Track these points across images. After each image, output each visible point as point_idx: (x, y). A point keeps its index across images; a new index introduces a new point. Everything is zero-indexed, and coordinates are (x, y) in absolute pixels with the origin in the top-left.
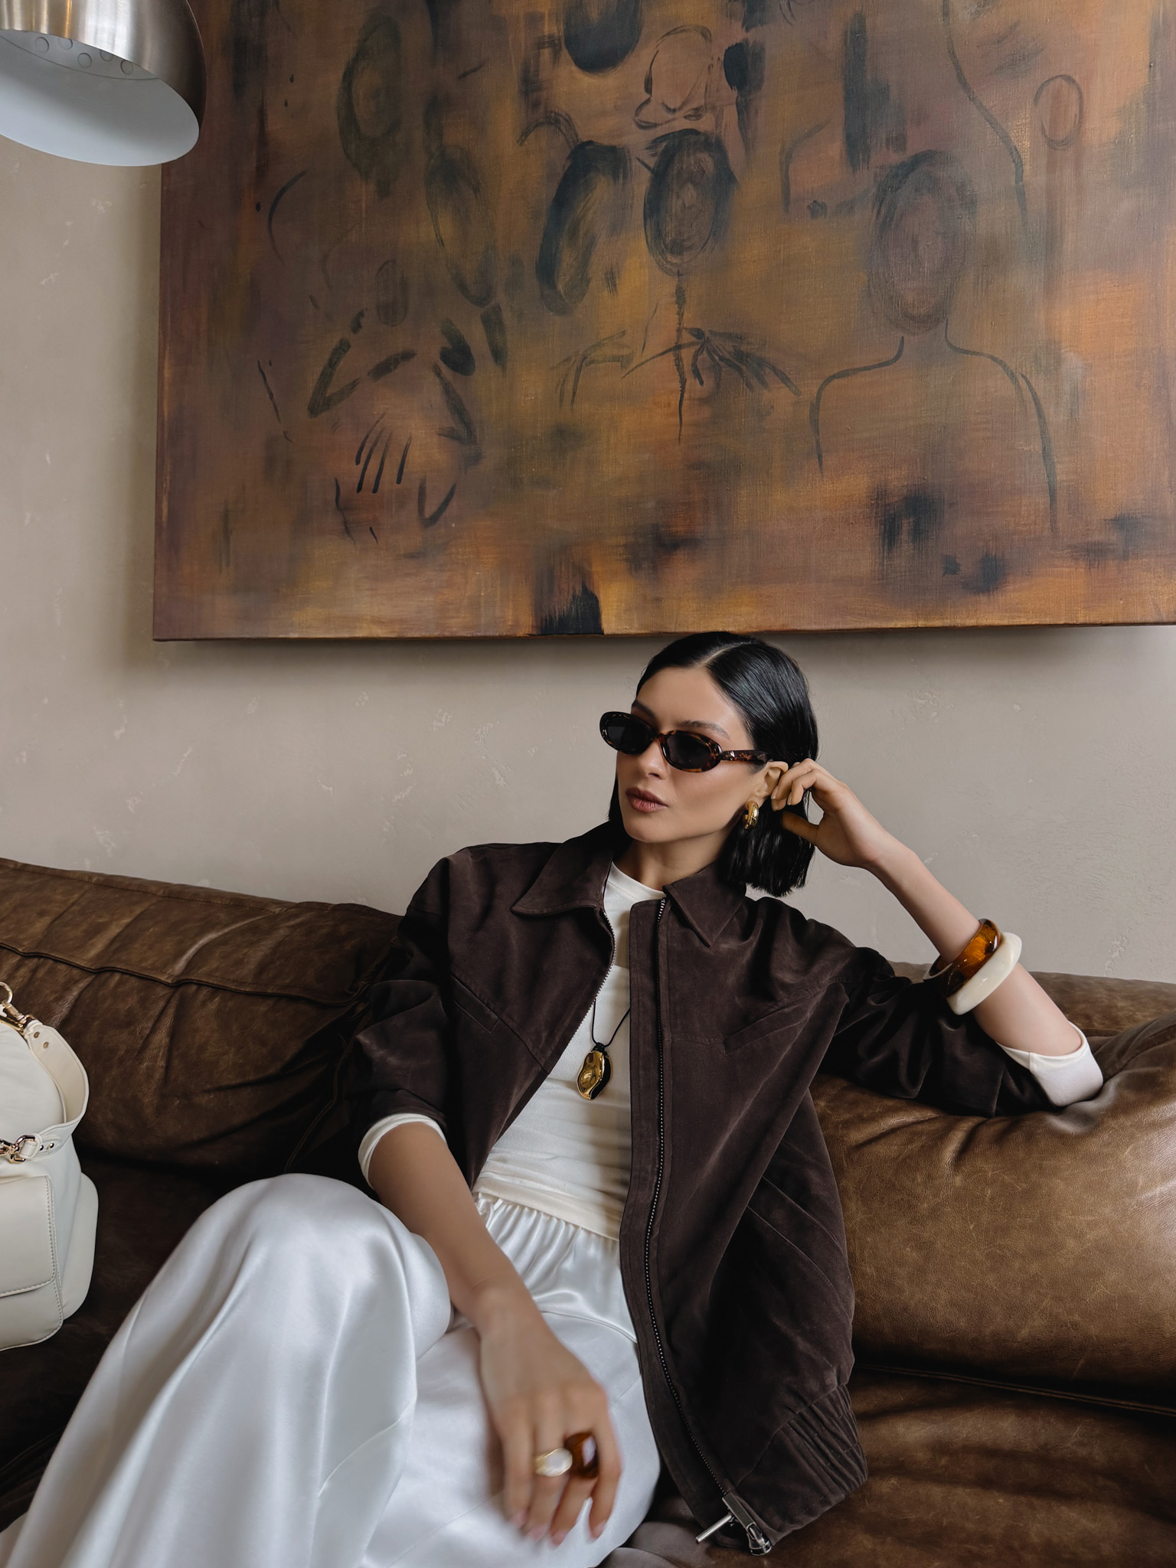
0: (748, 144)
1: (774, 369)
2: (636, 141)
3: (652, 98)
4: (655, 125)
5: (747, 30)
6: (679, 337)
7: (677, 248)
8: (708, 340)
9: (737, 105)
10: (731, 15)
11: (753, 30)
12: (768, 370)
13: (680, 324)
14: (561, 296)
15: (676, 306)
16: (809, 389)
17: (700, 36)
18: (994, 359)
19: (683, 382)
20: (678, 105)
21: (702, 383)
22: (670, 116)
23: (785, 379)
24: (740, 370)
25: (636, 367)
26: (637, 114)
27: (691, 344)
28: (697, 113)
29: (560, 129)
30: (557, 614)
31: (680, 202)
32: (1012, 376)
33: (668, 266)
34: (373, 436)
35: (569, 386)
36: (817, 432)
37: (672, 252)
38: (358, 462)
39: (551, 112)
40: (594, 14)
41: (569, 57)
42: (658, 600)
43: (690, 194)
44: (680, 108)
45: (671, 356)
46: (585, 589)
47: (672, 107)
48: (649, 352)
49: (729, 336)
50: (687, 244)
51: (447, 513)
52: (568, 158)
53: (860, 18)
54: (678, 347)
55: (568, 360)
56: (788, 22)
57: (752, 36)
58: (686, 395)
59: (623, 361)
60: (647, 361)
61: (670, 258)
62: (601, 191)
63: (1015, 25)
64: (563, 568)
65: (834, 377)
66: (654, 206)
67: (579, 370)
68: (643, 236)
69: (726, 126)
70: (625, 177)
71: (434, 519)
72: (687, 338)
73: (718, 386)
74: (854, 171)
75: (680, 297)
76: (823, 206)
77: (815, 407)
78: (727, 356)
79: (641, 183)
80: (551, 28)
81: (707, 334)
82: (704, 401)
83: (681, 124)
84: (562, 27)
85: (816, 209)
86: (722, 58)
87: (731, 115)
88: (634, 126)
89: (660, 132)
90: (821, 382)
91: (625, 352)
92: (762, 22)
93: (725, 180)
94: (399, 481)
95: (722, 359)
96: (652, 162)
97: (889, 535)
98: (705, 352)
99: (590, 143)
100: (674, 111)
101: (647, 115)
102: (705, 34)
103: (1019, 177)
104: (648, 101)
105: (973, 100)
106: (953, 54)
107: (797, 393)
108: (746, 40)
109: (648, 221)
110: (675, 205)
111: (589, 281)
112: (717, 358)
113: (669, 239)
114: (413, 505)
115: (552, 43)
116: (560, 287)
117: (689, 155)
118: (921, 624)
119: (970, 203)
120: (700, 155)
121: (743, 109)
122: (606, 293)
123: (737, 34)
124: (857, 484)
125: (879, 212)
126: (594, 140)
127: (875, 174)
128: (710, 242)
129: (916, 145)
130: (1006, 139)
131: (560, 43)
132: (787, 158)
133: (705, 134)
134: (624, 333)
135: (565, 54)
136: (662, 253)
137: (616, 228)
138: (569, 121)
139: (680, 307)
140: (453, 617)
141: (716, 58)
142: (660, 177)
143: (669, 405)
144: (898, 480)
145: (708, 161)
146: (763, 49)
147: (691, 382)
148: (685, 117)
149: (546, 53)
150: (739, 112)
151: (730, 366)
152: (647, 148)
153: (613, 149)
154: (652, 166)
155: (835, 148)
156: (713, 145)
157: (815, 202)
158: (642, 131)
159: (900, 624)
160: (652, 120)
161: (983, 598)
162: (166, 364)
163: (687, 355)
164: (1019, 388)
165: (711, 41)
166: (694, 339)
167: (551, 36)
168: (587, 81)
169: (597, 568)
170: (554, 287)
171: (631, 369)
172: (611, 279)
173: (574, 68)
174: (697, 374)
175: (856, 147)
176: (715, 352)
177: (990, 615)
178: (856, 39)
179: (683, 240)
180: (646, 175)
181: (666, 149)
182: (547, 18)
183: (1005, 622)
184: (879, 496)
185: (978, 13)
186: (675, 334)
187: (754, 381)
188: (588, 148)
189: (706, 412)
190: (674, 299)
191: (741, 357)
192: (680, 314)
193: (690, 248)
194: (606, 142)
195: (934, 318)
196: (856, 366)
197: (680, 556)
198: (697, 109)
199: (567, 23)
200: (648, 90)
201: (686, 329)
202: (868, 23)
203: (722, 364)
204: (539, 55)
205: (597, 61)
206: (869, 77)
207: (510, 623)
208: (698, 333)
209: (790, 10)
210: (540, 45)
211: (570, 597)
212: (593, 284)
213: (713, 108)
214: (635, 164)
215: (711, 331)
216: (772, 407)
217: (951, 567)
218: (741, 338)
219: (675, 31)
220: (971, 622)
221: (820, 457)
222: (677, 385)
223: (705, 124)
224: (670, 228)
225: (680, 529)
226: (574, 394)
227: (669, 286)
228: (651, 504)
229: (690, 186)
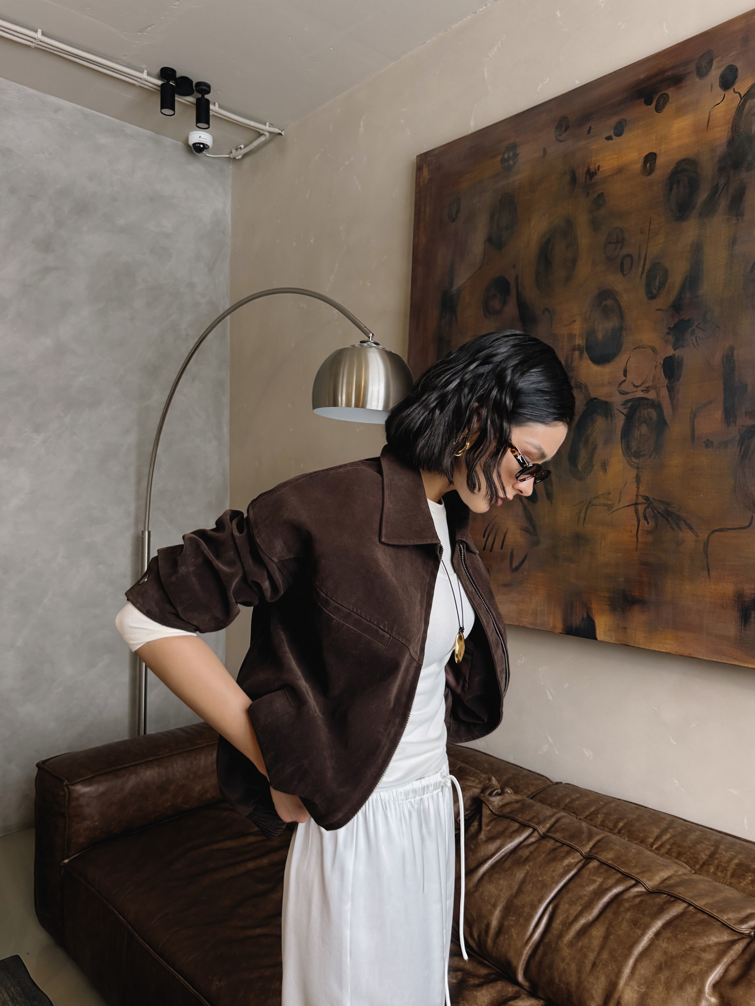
0: (674, 408)
1: (685, 522)
2: (617, 400)
3: (627, 380)
4: (627, 393)
5: (675, 350)
6: (637, 499)
7: (637, 455)
8: (652, 503)
9: (668, 388)
10: (667, 342)
11: (678, 350)
12: (682, 522)
13: (637, 492)
14: (579, 471)
15: (636, 483)
16: (704, 536)
17: (651, 351)
19: (639, 521)
20: (640, 384)
21: (648, 523)
22: (635, 389)
23: (691, 528)
24: (668, 520)
25: (615, 510)
26: (619, 387)
27: (643, 503)
28: (647, 390)
29: (582, 391)
30: (574, 626)
31: (639, 432)
33: (632, 463)
34: (491, 526)
35: (582, 515)
36: (707, 557)
37: (634, 457)
38: (484, 537)
39: (578, 382)
40: (600, 336)
41: (587, 356)
42: (625, 628)
43: (644, 429)
44: (641, 386)
45: (633, 508)
46: (588, 615)
47: (636, 385)
48: (621, 505)
49: (663, 502)
50: (642, 453)
51: (523, 567)
52: (585, 405)
53: (732, 349)
54: (636, 504)
55: (582, 502)
56: (695, 347)
57: (678, 353)
58: (640, 528)
59: (609, 507)
60: (621, 508)
61: (633, 459)
62: (600, 423)
64: (578, 603)
65: (717, 531)
66: (626, 433)
67: (587, 508)
68: (620, 447)
69: (662, 397)
70: (612, 417)
71: (517, 569)
72: (641, 500)
73: (656, 526)
74: (728, 426)
75: (638, 479)
76: (712, 443)
77: (706, 544)
78: (661, 511)
79: (620, 421)
80: (579, 341)
81: (651, 499)
82: (649, 532)
83: (640, 394)
84: (584, 341)
85: (708, 444)
86: (662, 363)
87: (664, 392)
88: (618, 393)
89: (629, 397)
90: (709, 532)
91: (610, 502)
92: (683, 347)
93: (661, 425)
94: (502, 548)
95: (659, 513)
96: (625, 411)
97: (745, 617)
98: (650, 508)
99: (596, 399)
100: (637, 387)
101: (624, 387)
102: (654, 350)
104: (624, 381)
107: (697, 536)
108: (674, 355)
109: (623, 440)
110: (636, 433)
111: (593, 466)
112: (656, 512)
113: (633, 450)
114: (507, 561)
115: (580, 349)
116: (579, 467)
117: (644, 410)
120: (650, 410)
121: (671, 389)
122: (601, 473)
123: (670, 352)
124: (728, 588)
125: (741, 449)
126: (598, 397)
127: (739, 430)
128: (654, 453)
131: (583, 349)
132: (694, 416)
133: (652, 400)
134: (610, 493)
135: (585, 355)
136: (630, 456)
137: (608, 441)
138: (586, 387)
139: (638, 484)
140: (524, 618)
141: (659, 362)
142: (630, 419)
143: (631, 531)
144: (750, 590)
145: (653, 413)
146: (682, 360)
147: (642, 521)
148: (642, 391)
149: (577, 353)
150: (669, 391)
151: (663, 517)
152: (622, 405)
153: (606, 403)
154: (625, 413)
155: (719, 414)
156: (656, 406)
157: (708, 440)
158: (621, 395)
160: (626, 390)
163: (641, 508)
165: (656, 354)
166: (644, 501)
167: (579, 345)
168: (595, 368)
169: (595, 606)
170: (576, 466)
171: (612, 511)
172: (604, 466)
173: (590, 362)
174: (646, 519)
175: (729, 415)
176: (656, 509)
178: (729, 360)
179: (640, 451)
180: (623, 417)
181: (631, 407)
182: (577, 337)
184: (739, 596)
186: (635, 497)
187: (675, 527)
188: (595, 401)
189: (650, 538)
190: (635, 480)
191: (669, 513)
192: (638, 488)
193: (643, 456)
194: (603, 399)
196: (728, 527)
197: (636, 608)
198: (648, 387)
199: (587, 340)
200: (625, 375)
201: (641, 495)
202: (735, 352)
203: (658, 515)
204: (572, 355)
205: (601, 359)
206: (737, 379)
207: (551, 625)
208: (647, 498)
209: (697, 341)
210: (574, 349)
211: (581, 618)
212: (595, 468)
213: (655, 388)
214: (616, 412)
215: (653, 498)
216: (684, 541)
218: (668, 504)
219: (639, 347)
221: (708, 570)
222: (636, 523)
223: (651, 395)
224: (634, 445)
225: (637, 594)
226: (585, 519)
227: (632, 473)
228: (622, 579)
229: (644, 425)
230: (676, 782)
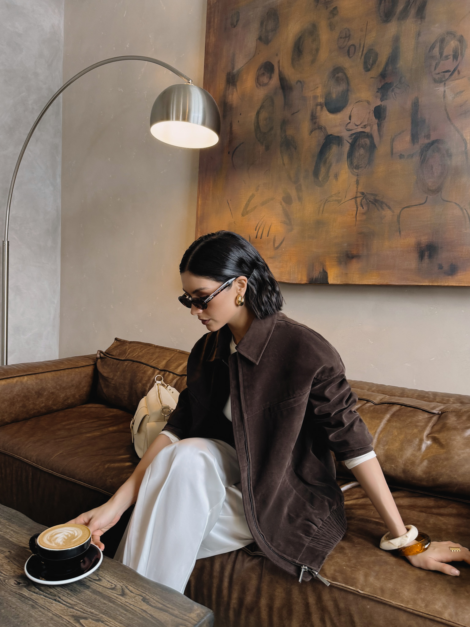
0: (380, 136)
1: (386, 205)
2: (346, 135)
3: (351, 122)
4: (352, 130)
5: (382, 101)
6: (357, 194)
7: (357, 167)
8: (366, 196)
9: (378, 124)
10: (376, 97)
11: (383, 102)
12: (384, 205)
13: (357, 190)
14: (320, 181)
15: (356, 185)
16: (397, 211)
17: (367, 103)
18: (456, 204)
19: (357, 208)
20: (359, 124)
21: (363, 208)
22: (356, 127)
23: (390, 208)
24: (375, 205)
25: (343, 203)
26: (346, 127)
27: (360, 197)
28: (365, 126)
29: (322, 131)
30: (314, 277)
31: (359, 153)
32: (462, 209)
33: (354, 173)
34: (260, 223)
35: (321, 209)
36: (399, 224)
37: (355, 168)
38: (256, 230)
39: (320, 125)
40: (334, 96)
41: (326, 109)
42: (347, 274)
43: (362, 151)
44: (360, 125)
45: (354, 200)
46: (323, 269)
47: (357, 124)
48: (347, 199)
49: (372, 194)
50: (360, 166)
51: (282, 246)
52: (324, 139)
53: (417, 99)
54: (356, 197)
55: (322, 200)
56: (395, 99)
57: (383, 103)
58: (358, 212)
59: (339, 201)
60: (346, 201)
61: (355, 170)
62: (334, 149)
63: (466, 101)
64: (317, 263)
65: (405, 207)
66: (350, 154)
67: (325, 204)
68: (347, 163)
69: (374, 130)
70: (342, 145)
71: (278, 248)
72: (359, 195)
73: (368, 209)
74: (414, 145)
75: (357, 182)
76: (403, 155)
77: (399, 217)
78: (371, 200)
79: (346, 147)
80: (321, 100)
81: (365, 194)
82: (364, 214)
83: (360, 130)
84: (324, 100)
85: (401, 156)
86: (373, 110)
87: (375, 127)
88: (345, 130)
89: (353, 132)
90: (401, 209)
91: (340, 199)
92: (386, 99)
93: (372, 147)
94: (268, 236)
95: (370, 201)
96: (350, 141)
97: (421, 256)
98: (364, 199)
99: (331, 135)
100: (358, 126)
101: (349, 127)
102: (368, 102)
103: (466, 148)
104: (350, 123)
105: (452, 124)
106: (446, 110)
107: (393, 212)
108: (381, 105)
109: (348, 159)
110: (357, 154)
111: (329, 177)
112: (368, 201)
113: (355, 165)
114: (272, 243)
115: (321, 105)
116: (320, 179)
117: (362, 139)
118: (430, 284)
119: (450, 156)
120: (365, 139)
121: (379, 125)
122: (334, 181)
123: (379, 103)
124: (411, 240)
125: (421, 158)
126: (332, 134)
127: (420, 146)
128: (367, 166)
129: (433, 138)
130: (462, 136)
131: (323, 104)
132: (393, 140)
133: (367, 133)
134: (339, 193)
135: (325, 108)
136: (352, 169)
137: (338, 161)
138: (325, 128)
139: (357, 185)
141: (371, 110)
142: (353, 146)
143: (352, 215)
144: (424, 240)
145: (368, 141)
146: (386, 107)
147: (360, 208)
148: (361, 128)
149: (319, 107)
150: (378, 126)
151: (373, 203)
152: (349, 137)
153: (338, 137)
154: (350, 142)
155: (408, 138)
156: (370, 136)
157: (401, 154)
158: (348, 132)
159: (424, 284)
160: (351, 128)
161: (450, 277)
162: (200, 200)
163: (359, 200)
164: (463, 213)
165: (370, 105)
166: (361, 195)
167: (320, 103)
168: (331, 116)
169: (327, 263)
170: (318, 178)
171: (341, 203)
172: (336, 176)
173: (327, 112)
174: (362, 206)
175: (414, 138)
176: (368, 199)
177: (452, 282)
178: (416, 105)
179: (359, 165)
180: (348, 145)
181: (355, 137)
182: (319, 97)
183: (457, 285)
184: (419, 244)
185: (454, 98)
186: (355, 193)
187: (380, 208)
188: (331, 136)
189: (364, 217)
190: (356, 183)
191: (376, 201)
192: (357, 187)
193: (361, 167)
194: (336, 135)
195: (438, 190)
196: (412, 205)
197: (354, 261)
198: (365, 125)
199: (326, 99)
200: (350, 119)
201: (359, 192)
202: (420, 100)
203: (370, 203)
204: (316, 108)
205: (334, 110)
206: (419, 116)
207: (300, 280)
208: (363, 193)
209: (395, 95)
210: (317, 105)
211: (319, 272)
212: (330, 178)
213: (370, 125)
214: (345, 141)
215: (367, 193)
216: (385, 216)
217: (441, 267)
218: (376, 195)
219: (359, 101)
220: (446, 284)
221: (400, 232)
222: (356, 209)
223: (367, 130)
224: (355, 162)
225: (355, 252)
226: (323, 211)
227: (354, 179)
228: (345, 245)
229: (362, 148)
230: (372, 365)
